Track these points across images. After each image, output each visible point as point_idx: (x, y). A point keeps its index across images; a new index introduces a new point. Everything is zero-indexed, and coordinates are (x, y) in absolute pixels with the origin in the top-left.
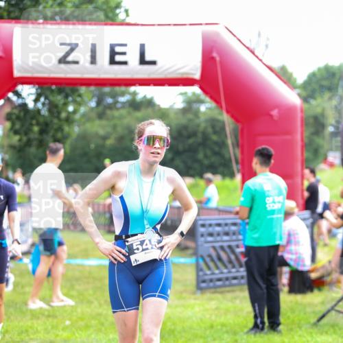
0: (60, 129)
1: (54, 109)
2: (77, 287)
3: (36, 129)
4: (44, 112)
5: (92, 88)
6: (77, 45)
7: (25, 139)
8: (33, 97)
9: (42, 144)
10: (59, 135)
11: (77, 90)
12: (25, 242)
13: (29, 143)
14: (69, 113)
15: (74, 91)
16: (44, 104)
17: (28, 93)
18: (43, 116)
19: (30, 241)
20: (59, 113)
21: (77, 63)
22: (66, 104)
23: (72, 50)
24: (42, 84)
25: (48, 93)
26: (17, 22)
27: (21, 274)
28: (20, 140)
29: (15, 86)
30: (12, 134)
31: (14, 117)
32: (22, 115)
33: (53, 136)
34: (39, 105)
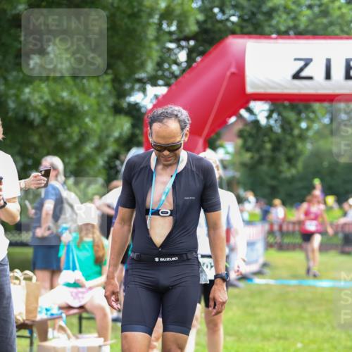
0: (293, 146)
1: (287, 126)
2: (309, 309)
3: (268, 146)
4: (277, 129)
5: (326, 104)
6: (311, 60)
7: (257, 156)
8: (266, 114)
9: (273, 161)
10: (292, 153)
12: (256, 261)
13: (260, 161)
14: (301, 129)
15: (308, 108)
16: (276, 121)
17: (261, 110)
18: (276, 133)
19: (261, 261)
20: (292, 129)
21: (310, 78)
22: (299, 121)
23: (306, 65)
24: (275, 100)
25: (281, 109)
26: (250, 38)
27: (252, 294)
28: (252, 158)
29: (248, 102)
30: (243, 152)
31: (245, 134)
32: (254, 131)
33: (286, 154)
34: (272, 122)
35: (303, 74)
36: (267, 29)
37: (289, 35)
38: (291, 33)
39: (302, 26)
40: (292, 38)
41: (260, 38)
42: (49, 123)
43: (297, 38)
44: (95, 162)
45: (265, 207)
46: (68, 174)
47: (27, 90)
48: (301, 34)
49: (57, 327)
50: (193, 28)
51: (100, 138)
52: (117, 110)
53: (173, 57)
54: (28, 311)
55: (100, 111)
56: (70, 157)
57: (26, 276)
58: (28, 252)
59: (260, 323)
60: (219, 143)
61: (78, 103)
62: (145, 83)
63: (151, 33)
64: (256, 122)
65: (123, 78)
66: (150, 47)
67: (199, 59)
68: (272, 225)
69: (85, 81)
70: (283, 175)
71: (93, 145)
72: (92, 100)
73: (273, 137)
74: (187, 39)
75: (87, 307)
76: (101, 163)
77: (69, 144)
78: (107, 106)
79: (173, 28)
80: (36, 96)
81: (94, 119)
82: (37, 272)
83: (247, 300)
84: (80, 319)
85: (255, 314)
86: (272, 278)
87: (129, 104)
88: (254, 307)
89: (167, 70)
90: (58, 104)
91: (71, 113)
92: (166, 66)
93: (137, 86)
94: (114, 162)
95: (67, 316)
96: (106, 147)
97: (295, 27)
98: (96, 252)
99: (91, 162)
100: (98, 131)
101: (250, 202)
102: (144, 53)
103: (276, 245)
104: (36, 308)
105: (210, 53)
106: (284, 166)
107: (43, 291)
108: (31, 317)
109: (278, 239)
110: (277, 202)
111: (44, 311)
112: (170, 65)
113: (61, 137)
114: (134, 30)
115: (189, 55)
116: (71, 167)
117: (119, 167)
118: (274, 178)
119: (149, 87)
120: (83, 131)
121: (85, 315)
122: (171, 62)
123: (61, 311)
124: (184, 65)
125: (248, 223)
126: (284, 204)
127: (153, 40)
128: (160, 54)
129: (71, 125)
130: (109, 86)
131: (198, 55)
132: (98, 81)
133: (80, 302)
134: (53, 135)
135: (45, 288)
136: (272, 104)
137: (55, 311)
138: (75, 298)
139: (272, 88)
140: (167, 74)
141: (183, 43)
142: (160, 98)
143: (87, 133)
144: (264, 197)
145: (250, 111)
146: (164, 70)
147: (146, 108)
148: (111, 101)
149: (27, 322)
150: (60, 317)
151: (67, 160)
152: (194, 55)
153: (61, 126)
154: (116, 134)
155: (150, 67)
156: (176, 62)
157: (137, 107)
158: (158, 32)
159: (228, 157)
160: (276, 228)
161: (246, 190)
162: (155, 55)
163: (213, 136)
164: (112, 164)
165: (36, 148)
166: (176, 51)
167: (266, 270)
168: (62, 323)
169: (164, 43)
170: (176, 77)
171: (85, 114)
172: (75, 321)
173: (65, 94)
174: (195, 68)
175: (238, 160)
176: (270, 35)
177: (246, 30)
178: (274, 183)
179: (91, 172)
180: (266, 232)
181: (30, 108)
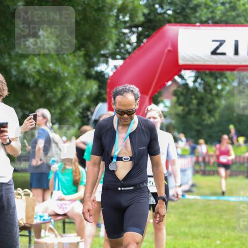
0: (212, 102)
1: (208, 88)
2: (225, 217)
3: (195, 102)
4: (201, 89)
6: (224, 41)
7: (187, 109)
8: (193, 79)
9: (198, 112)
10: (211, 106)
11: (224, 74)
12: (187, 183)
13: (189, 112)
14: (218, 90)
15: (222, 75)
16: (200, 84)
17: (189, 76)
18: (200, 93)
19: (190, 183)
20: (211, 90)
21: (224, 54)
22: (216, 84)
23: (221, 45)
24: (200, 70)
25: (203, 75)
26: (181, 25)
27: (184, 207)
28: (183, 110)
29: (180, 71)
30: (177, 105)
31: (179, 93)
32: (185, 91)
33: (207, 107)
34: (197, 85)
35: (219, 51)
36: (193, 20)
37: (209, 23)
38: (210, 22)
39: (218, 18)
40: (211, 26)
41: (188, 26)
42: (41, 85)
43: (215, 26)
44: (73, 113)
45: (193, 145)
46: (54, 121)
47: (25, 62)
48: (217, 23)
49: (48, 228)
50: (141, 19)
51: (77, 96)
52: (88, 76)
53: (127, 39)
54: (27, 218)
55: (76, 76)
56: (55, 109)
57: (26, 193)
58: (27, 176)
59: (190, 227)
60: (160, 99)
61: (61, 71)
62: (107, 57)
63: (112, 22)
64: (186, 85)
65: (92, 54)
66: (111, 32)
67: (145, 40)
68: (198, 158)
69: (65, 56)
70: (205, 122)
71: (72, 101)
72: (71, 69)
73: (198, 95)
74: (137, 26)
75: (69, 214)
76: (77, 113)
77: (54, 100)
78: (81, 73)
79: (127, 19)
80: (31, 66)
81: (72, 82)
82: (33, 190)
83: (181, 210)
84: (64, 223)
85: (186, 220)
86: (198, 195)
87: (97, 72)
88: (186, 216)
89: (123, 48)
90: (46, 72)
91: (56, 78)
92: (122, 45)
93: (102, 59)
94: (86, 113)
95: (55, 221)
96: (81, 102)
97: (213, 18)
98: (74, 176)
99: (70, 113)
100: (75, 91)
101: (182, 141)
102: (106, 36)
103: (201, 172)
104: (33, 215)
105: (153, 36)
106: (206, 116)
107: (37, 203)
108: (29, 221)
109: (202, 168)
110: (202, 141)
111: (39, 218)
112: (125, 45)
113: (49, 95)
114: (100, 20)
115: (138, 38)
116: (57, 116)
117: (90, 117)
118: (199, 124)
119: (110, 60)
120: (64, 91)
121: (67, 220)
122: (125, 42)
123: (50, 217)
124: (135, 44)
125: (181, 156)
126: (206, 143)
127: (113, 27)
128: (117, 37)
129: (55, 86)
130: (81, 59)
131: (145, 38)
132: (75, 56)
133: (64, 210)
134: (43, 93)
135: (39, 202)
136: (197, 73)
137: (46, 217)
138: (60, 208)
139: (197, 61)
140: (123, 51)
141: (134, 29)
142: (118, 67)
143: (67, 92)
144: (192, 137)
145: (182, 77)
146: (120, 48)
147: (108, 75)
148: (84, 70)
149: (27, 225)
150: (50, 222)
151: (53, 111)
152: (142, 37)
153: (49, 87)
154: (88, 93)
155: (111, 46)
156: (129, 43)
157: (102, 74)
158: (116, 22)
159: (166, 110)
160: (201, 159)
161: (179, 133)
162: (114, 38)
163: (156, 94)
164: (85, 115)
165: (32, 103)
166: (129, 35)
167: (194, 189)
168: (51, 226)
169: (121, 29)
170: (129, 53)
171: (66, 79)
172: (60, 225)
173: (51, 65)
174: (142, 47)
175: (173, 112)
176: (195, 24)
177: (178, 20)
178: (199, 128)
179: (71, 120)
180: (194, 162)
181: (27, 75)
